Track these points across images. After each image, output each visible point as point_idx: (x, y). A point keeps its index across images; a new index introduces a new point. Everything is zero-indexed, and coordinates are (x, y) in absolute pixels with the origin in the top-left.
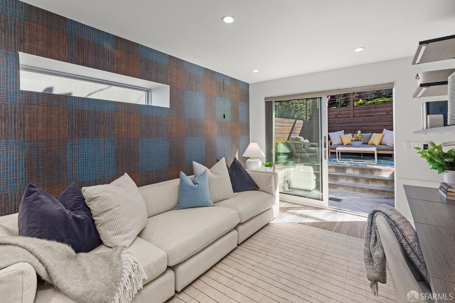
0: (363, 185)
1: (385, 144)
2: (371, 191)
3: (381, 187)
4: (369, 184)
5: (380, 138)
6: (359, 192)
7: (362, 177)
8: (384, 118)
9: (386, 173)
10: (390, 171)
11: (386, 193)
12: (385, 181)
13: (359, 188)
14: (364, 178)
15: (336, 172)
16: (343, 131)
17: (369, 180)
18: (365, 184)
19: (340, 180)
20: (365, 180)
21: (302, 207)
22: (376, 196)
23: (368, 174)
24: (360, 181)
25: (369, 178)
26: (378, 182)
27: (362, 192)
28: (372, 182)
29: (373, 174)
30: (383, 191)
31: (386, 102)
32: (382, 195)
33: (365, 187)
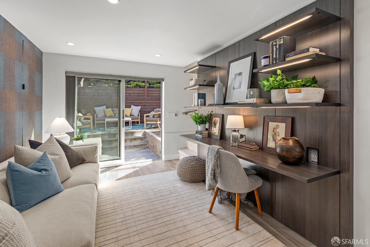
0: (129, 144)
1: (133, 115)
2: (135, 146)
3: (139, 143)
4: (132, 142)
5: (130, 111)
6: (128, 149)
7: (128, 139)
8: (130, 98)
9: (140, 133)
10: (142, 132)
11: (143, 146)
12: (141, 139)
13: (128, 146)
14: (129, 139)
15: (109, 138)
16: (105, 106)
17: (132, 140)
18: (130, 143)
19: (114, 143)
20: (130, 140)
21: (106, 169)
22: (138, 149)
23: (130, 136)
24: (127, 141)
25: (132, 139)
26: (137, 140)
27: (130, 148)
28: (134, 141)
29: (133, 135)
30: (141, 145)
31: (128, 87)
32: (141, 147)
33: (132, 145)
